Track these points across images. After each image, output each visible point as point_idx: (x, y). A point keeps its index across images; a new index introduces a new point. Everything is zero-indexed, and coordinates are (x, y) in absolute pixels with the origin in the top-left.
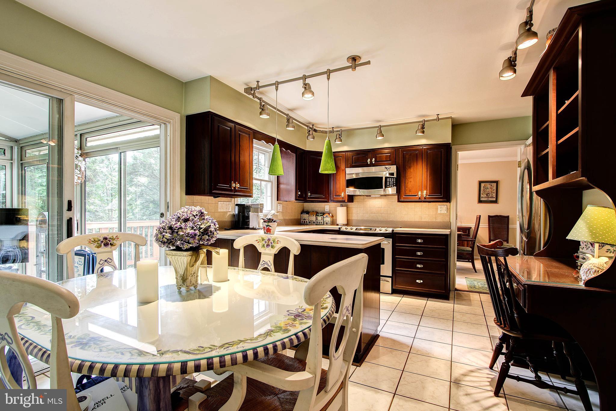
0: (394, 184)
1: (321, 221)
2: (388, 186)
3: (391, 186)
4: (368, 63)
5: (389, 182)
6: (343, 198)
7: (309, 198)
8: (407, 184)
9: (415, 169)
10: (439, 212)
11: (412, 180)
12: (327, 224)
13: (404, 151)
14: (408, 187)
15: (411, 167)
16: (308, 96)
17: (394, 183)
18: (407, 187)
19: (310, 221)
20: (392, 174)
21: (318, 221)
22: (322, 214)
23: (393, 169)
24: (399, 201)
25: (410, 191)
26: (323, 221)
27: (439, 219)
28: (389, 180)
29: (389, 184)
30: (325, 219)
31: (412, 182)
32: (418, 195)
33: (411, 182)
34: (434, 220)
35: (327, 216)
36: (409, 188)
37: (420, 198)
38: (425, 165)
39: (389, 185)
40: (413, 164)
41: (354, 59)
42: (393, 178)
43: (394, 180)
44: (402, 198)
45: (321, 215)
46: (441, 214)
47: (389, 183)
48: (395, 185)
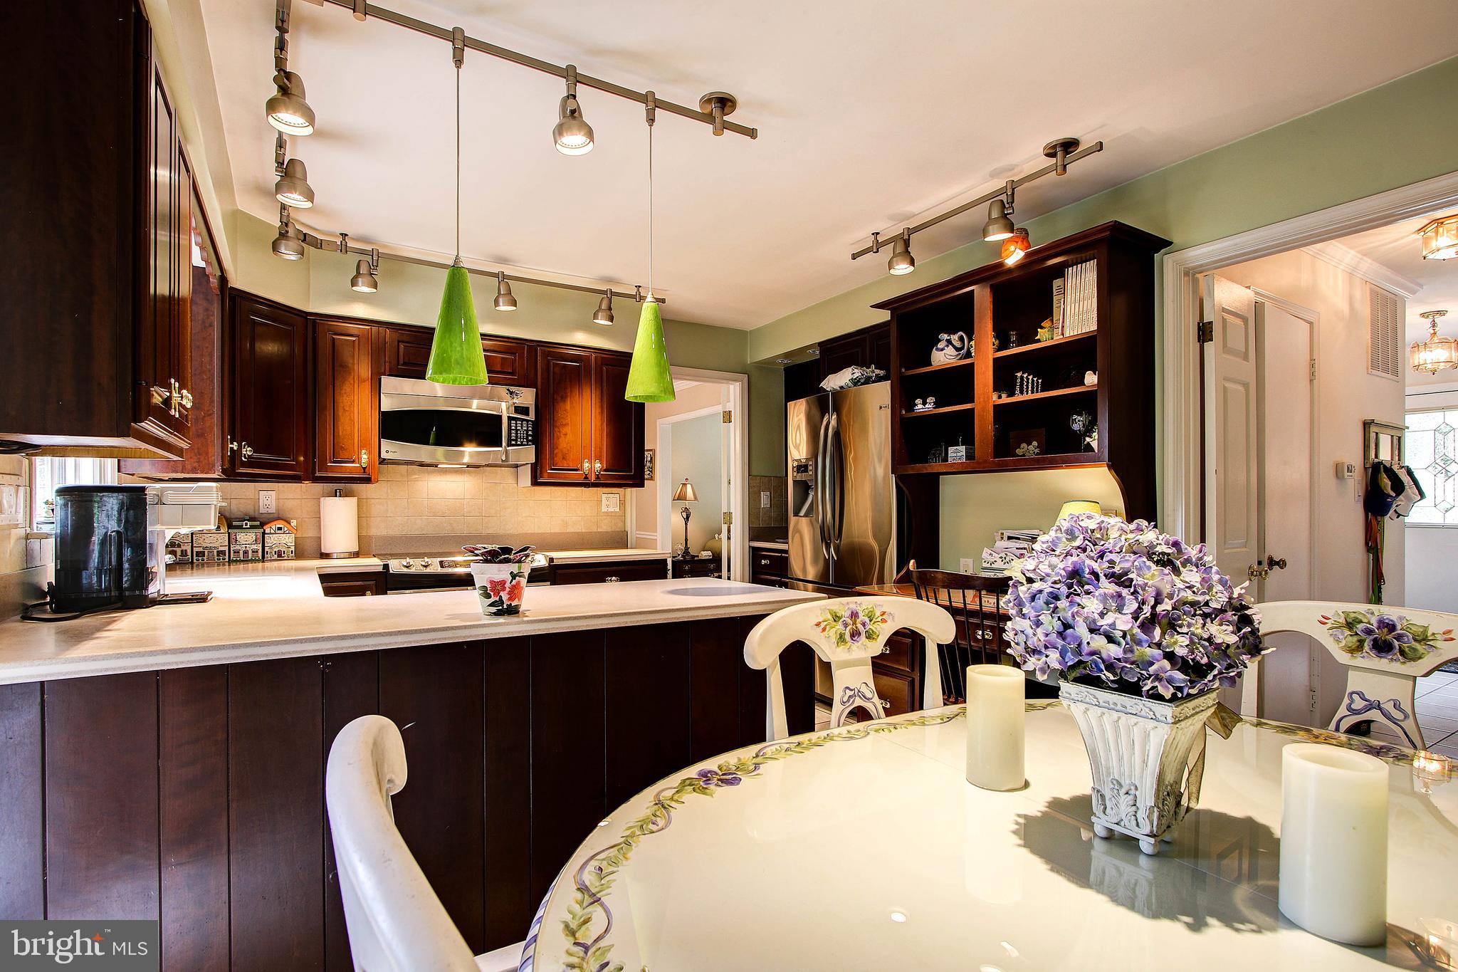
0: (530, 438)
1: (254, 547)
2: (513, 440)
3: (522, 442)
4: (752, 133)
5: (517, 430)
6: (364, 468)
7: (243, 465)
8: (558, 438)
9: (574, 405)
10: (604, 509)
11: (567, 430)
12: (280, 555)
13: (550, 354)
14: (560, 447)
15: (566, 397)
16: (574, 140)
17: (530, 435)
18: (557, 448)
19: (201, 550)
20: (523, 410)
21: (238, 547)
22: (258, 523)
23: (527, 397)
24: (535, 483)
25: (563, 458)
26: (263, 547)
27: (605, 527)
28: (516, 427)
29: (517, 437)
30: (270, 540)
31: (568, 435)
32: (582, 469)
33: (566, 435)
34: (594, 529)
35: (280, 529)
36: (562, 452)
37: (586, 475)
38: (597, 397)
39: (516, 440)
40: (571, 391)
41: (725, 102)
42: (527, 421)
43: (528, 427)
44: (545, 475)
45: (252, 527)
46: (607, 514)
47: (517, 434)
48: (530, 441)
